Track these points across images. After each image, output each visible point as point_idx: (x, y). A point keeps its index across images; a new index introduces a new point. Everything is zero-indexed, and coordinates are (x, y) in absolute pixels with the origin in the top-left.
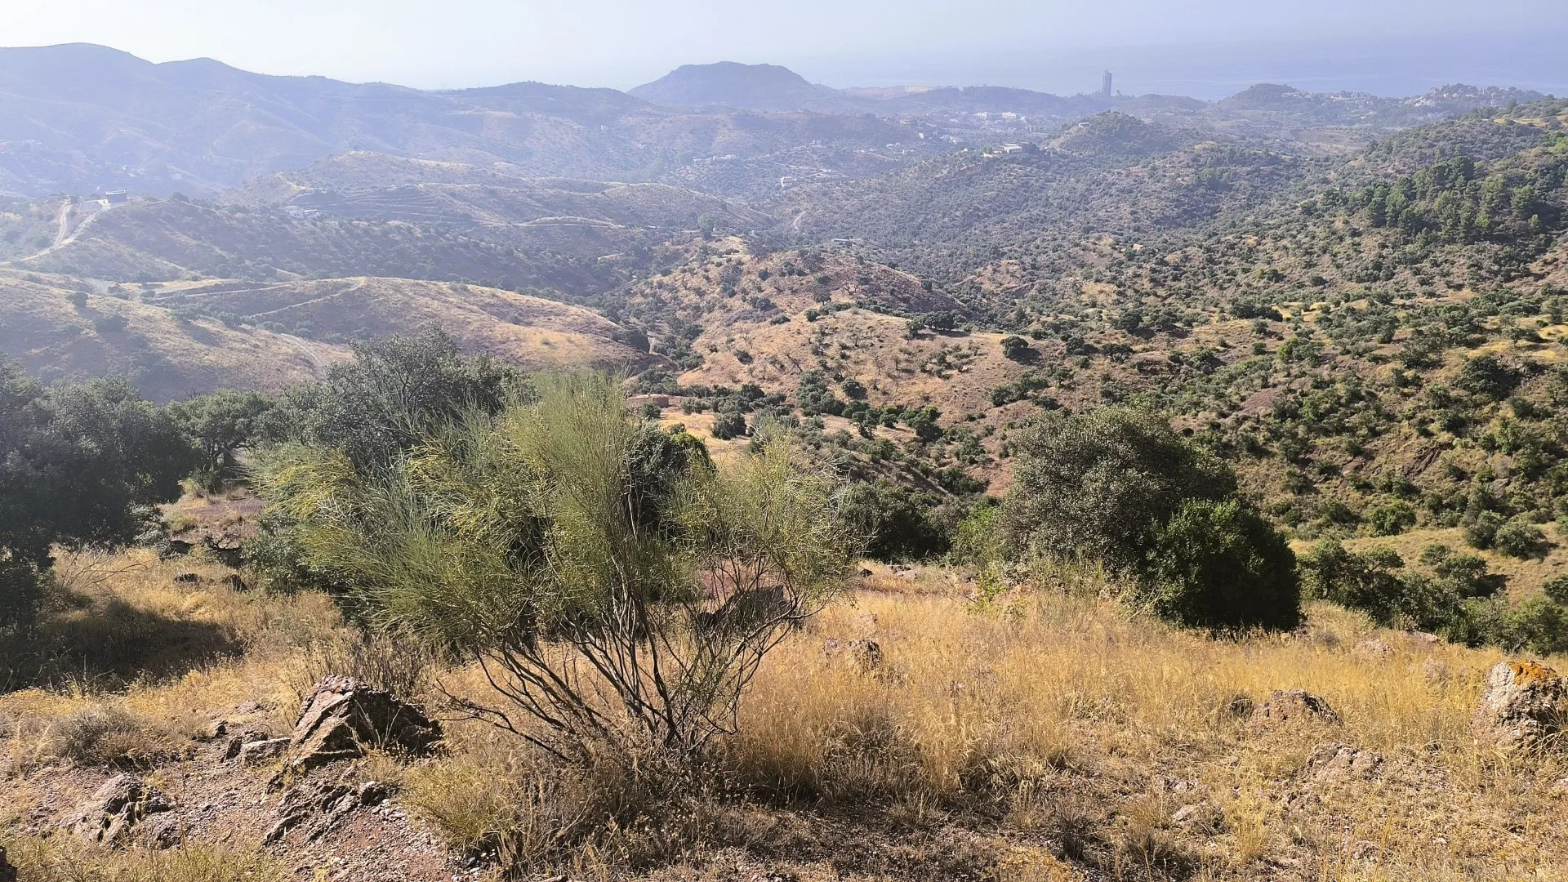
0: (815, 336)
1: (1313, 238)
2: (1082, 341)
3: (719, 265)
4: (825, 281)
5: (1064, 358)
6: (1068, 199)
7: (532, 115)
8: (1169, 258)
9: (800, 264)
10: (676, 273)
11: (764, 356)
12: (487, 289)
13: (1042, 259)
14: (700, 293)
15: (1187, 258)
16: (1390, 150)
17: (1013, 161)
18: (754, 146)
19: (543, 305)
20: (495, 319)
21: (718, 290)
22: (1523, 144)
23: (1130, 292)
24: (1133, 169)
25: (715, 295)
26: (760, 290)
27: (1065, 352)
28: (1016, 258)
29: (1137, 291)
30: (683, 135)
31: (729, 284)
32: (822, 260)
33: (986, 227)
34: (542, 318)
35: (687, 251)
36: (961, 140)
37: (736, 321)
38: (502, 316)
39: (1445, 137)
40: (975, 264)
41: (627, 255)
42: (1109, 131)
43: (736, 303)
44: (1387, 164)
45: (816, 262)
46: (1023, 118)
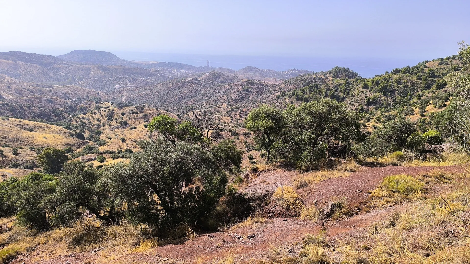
0: (148, 132)
1: (281, 104)
2: (235, 132)
3: (105, 111)
4: (146, 115)
5: (231, 137)
6: (208, 94)
7: (20, 62)
8: (243, 110)
9: (136, 111)
10: (89, 114)
11: (131, 139)
12: (17, 119)
13: (207, 110)
14: (99, 120)
15: (248, 110)
16: (290, 83)
17: (191, 83)
18: (104, 76)
19: (41, 125)
20: (22, 130)
21: (106, 119)
22: (320, 82)
23: (234, 119)
24: (225, 86)
25: (105, 121)
26: (122, 119)
27: (231, 135)
28: (199, 110)
29: (236, 119)
30: (79, 71)
31: (110, 117)
32: (143, 109)
33: (186, 101)
34: (41, 129)
35: (90, 107)
36: (171, 77)
37: (115, 129)
38: (24, 129)
39: (303, 80)
40: (186, 111)
41: (67, 108)
42: (215, 76)
43: (114, 123)
44: (290, 86)
45: (142, 110)
46: (187, 72)
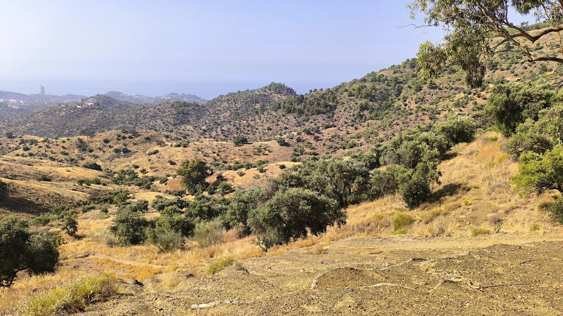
9: (125, 135)
25: (78, 153)
26: (111, 147)
27: (296, 142)
31: (83, 147)
43: (101, 154)
46: (22, 102)
